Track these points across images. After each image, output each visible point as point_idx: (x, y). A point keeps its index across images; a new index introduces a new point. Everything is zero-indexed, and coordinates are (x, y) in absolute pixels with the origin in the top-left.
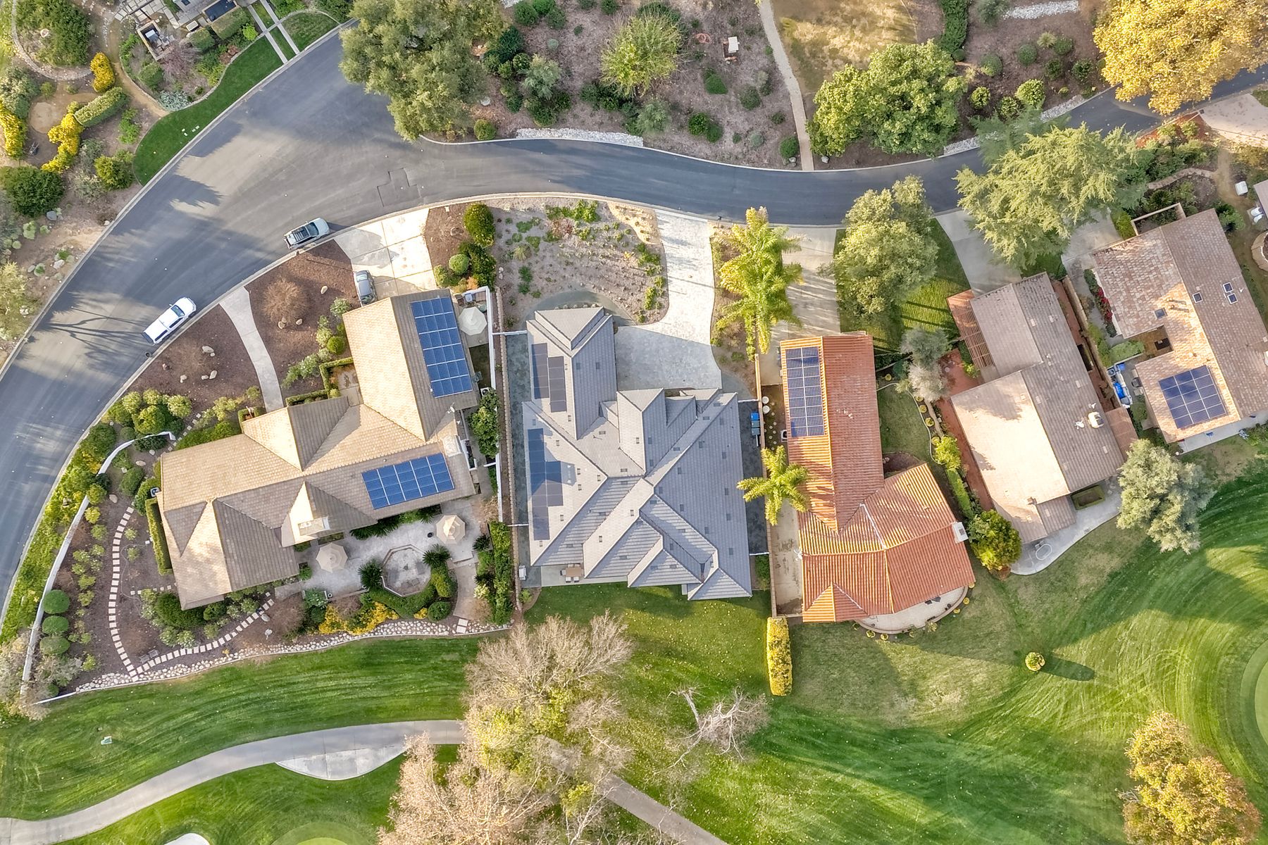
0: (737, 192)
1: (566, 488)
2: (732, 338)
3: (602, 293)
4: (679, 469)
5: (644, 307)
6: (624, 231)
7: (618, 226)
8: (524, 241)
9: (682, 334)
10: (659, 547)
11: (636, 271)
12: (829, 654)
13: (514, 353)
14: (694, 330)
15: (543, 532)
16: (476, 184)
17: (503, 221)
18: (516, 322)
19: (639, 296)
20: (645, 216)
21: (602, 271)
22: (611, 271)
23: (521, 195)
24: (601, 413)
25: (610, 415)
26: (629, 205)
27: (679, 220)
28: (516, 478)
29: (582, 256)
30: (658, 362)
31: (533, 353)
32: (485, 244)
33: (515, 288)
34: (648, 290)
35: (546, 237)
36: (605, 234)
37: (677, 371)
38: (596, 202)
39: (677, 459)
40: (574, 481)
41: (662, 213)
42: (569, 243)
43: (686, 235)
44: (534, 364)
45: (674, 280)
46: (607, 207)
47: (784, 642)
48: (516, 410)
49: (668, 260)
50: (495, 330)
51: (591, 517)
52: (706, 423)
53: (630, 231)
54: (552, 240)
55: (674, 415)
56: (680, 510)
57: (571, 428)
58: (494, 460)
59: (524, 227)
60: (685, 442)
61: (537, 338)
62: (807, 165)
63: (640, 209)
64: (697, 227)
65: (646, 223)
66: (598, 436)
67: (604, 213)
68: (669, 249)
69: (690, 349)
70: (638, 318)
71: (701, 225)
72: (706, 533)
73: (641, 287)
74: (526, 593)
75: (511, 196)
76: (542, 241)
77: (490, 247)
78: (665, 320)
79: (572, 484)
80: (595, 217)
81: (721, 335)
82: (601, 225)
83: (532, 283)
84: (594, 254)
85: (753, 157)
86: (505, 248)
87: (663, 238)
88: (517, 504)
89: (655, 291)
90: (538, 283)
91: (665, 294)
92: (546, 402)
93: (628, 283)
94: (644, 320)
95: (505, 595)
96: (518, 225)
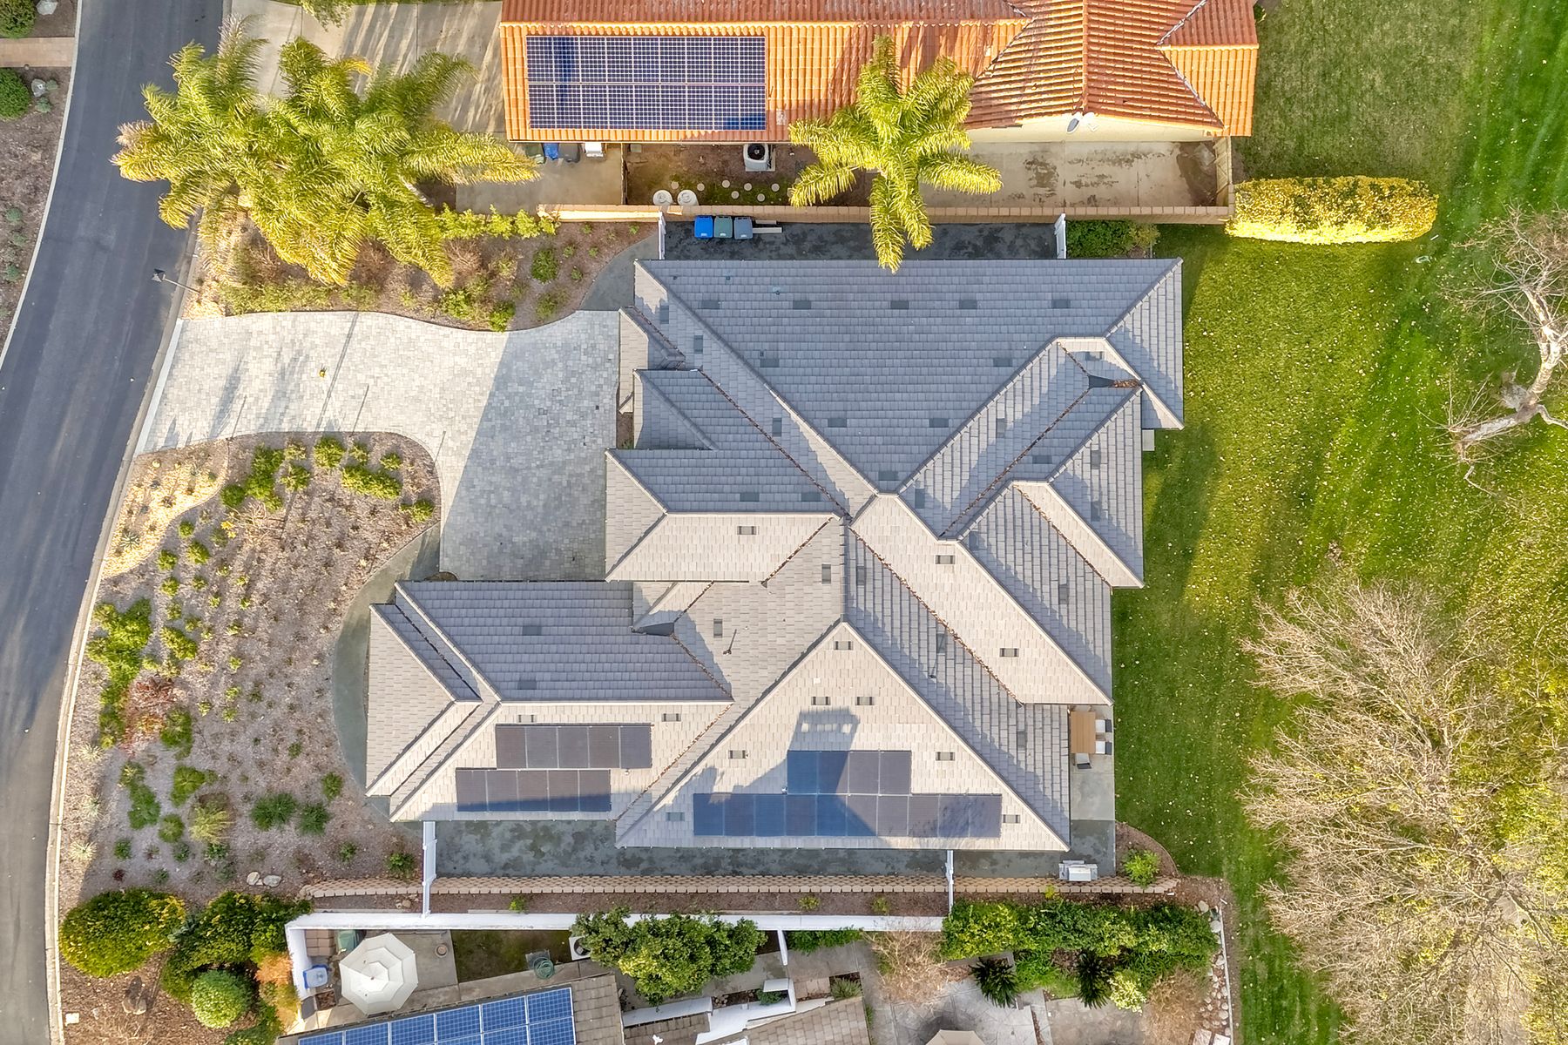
0: (111, 238)
1: (867, 738)
2: (493, 275)
3: (344, 608)
4: (832, 427)
5: (393, 499)
6: (184, 537)
7: (168, 552)
8: (183, 811)
9: (474, 404)
10: (1041, 494)
11: (295, 514)
12: (1323, 89)
13: (487, 858)
14: (465, 372)
15: (982, 812)
16: (11, 935)
17: (121, 864)
18: (401, 846)
19: (362, 510)
20: (148, 481)
21: (287, 604)
22: (286, 581)
23: (58, 811)
24: (664, 630)
25: (675, 602)
26: (117, 519)
27: (173, 393)
28: (821, 871)
29: (239, 655)
30: (543, 473)
31: (481, 807)
32: (174, 922)
33: (309, 842)
34: (347, 486)
35: (177, 750)
36: (185, 590)
37: (572, 424)
38: (99, 607)
39: (804, 427)
40: (845, 716)
41: (147, 435)
42: (200, 687)
43: (212, 377)
44: (511, 806)
45: (329, 414)
46: (116, 581)
47: (1299, 190)
48: (637, 862)
49: (272, 427)
50: (415, 907)
51: (950, 676)
52: (712, 347)
53: (186, 522)
54: (187, 735)
55: (681, 428)
56: (944, 428)
57: (699, 714)
58: (772, 935)
59: (144, 806)
60: (764, 404)
61: (441, 792)
62: (61, 53)
63: (129, 491)
64: (195, 347)
65: (168, 480)
66: (725, 642)
67: (129, 590)
68: (245, 423)
69: (515, 387)
70: (420, 517)
71: (189, 335)
72: (1008, 364)
73: (339, 503)
74: (1136, 867)
75: (56, 836)
76: (187, 762)
77: (189, 904)
78: (432, 447)
79: (854, 721)
80: (140, 613)
81: (484, 301)
82: (162, 598)
83: (299, 795)
84: (238, 624)
85: (20, 188)
86: (195, 864)
87: (213, 436)
88: (893, 875)
89: (353, 468)
90: (300, 779)
91: (364, 442)
92: (622, 781)
93: (325, 538)
94: (428, 502)
95: (1139, 926)
96: (138, 822)
